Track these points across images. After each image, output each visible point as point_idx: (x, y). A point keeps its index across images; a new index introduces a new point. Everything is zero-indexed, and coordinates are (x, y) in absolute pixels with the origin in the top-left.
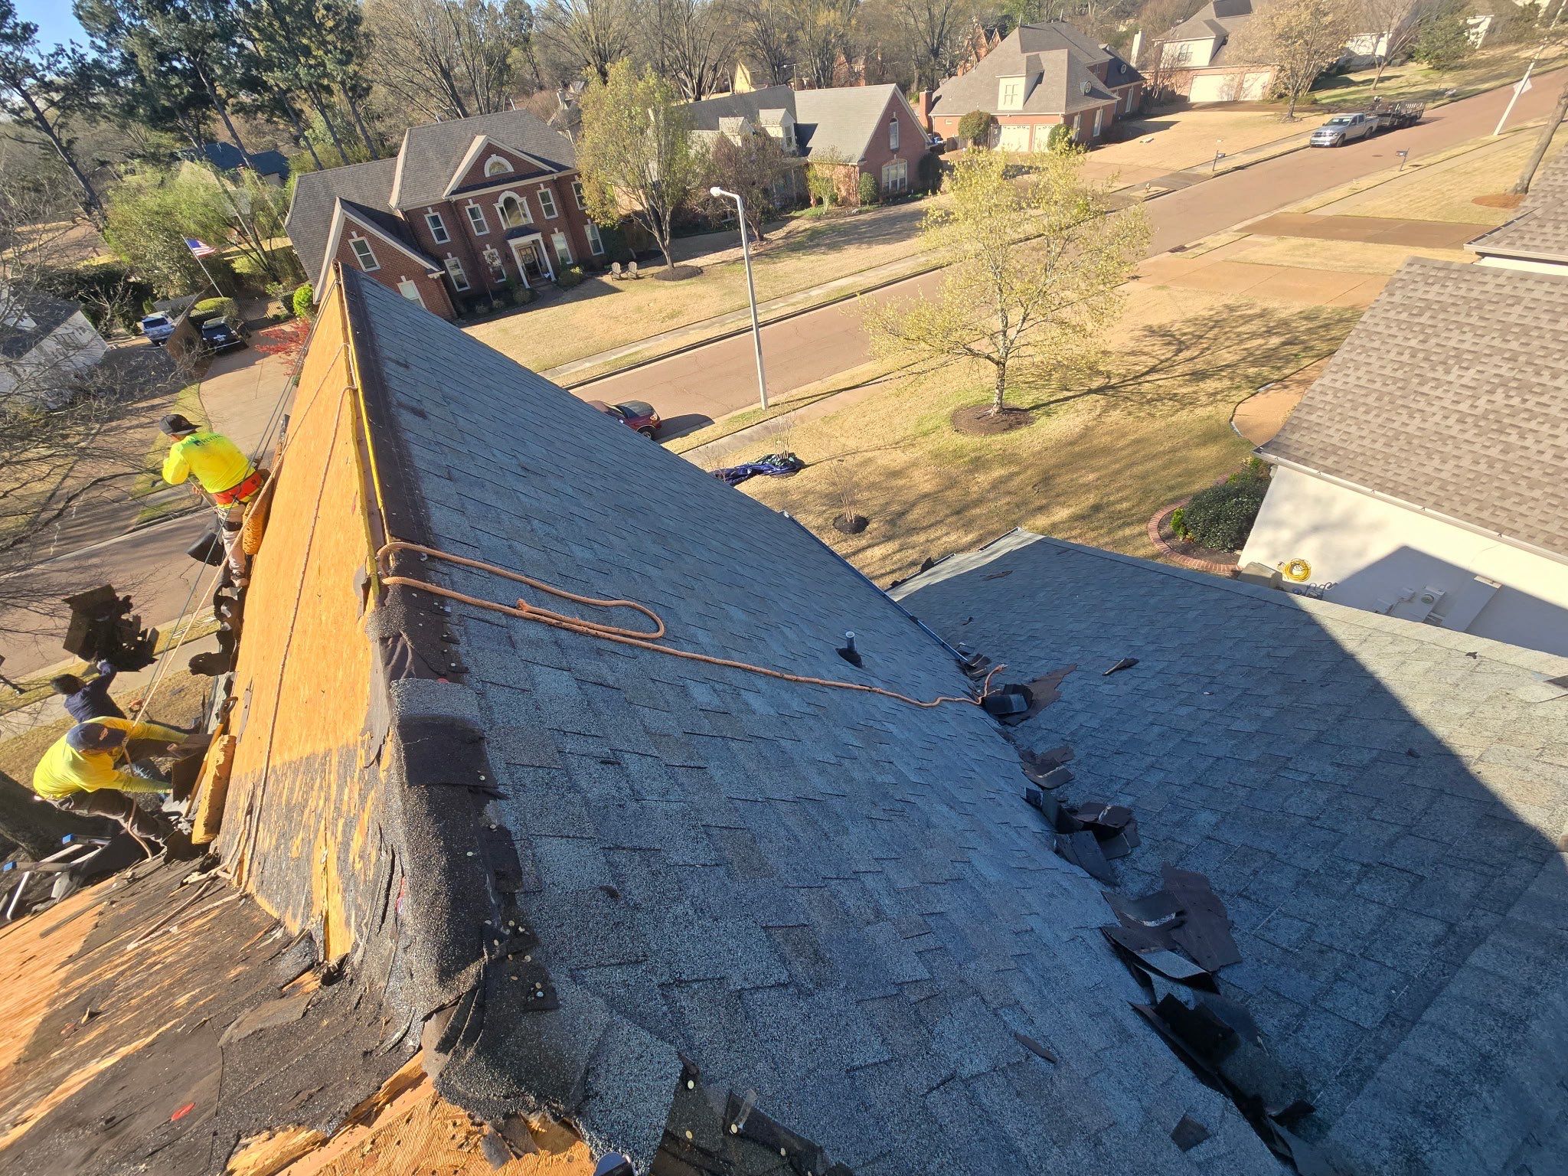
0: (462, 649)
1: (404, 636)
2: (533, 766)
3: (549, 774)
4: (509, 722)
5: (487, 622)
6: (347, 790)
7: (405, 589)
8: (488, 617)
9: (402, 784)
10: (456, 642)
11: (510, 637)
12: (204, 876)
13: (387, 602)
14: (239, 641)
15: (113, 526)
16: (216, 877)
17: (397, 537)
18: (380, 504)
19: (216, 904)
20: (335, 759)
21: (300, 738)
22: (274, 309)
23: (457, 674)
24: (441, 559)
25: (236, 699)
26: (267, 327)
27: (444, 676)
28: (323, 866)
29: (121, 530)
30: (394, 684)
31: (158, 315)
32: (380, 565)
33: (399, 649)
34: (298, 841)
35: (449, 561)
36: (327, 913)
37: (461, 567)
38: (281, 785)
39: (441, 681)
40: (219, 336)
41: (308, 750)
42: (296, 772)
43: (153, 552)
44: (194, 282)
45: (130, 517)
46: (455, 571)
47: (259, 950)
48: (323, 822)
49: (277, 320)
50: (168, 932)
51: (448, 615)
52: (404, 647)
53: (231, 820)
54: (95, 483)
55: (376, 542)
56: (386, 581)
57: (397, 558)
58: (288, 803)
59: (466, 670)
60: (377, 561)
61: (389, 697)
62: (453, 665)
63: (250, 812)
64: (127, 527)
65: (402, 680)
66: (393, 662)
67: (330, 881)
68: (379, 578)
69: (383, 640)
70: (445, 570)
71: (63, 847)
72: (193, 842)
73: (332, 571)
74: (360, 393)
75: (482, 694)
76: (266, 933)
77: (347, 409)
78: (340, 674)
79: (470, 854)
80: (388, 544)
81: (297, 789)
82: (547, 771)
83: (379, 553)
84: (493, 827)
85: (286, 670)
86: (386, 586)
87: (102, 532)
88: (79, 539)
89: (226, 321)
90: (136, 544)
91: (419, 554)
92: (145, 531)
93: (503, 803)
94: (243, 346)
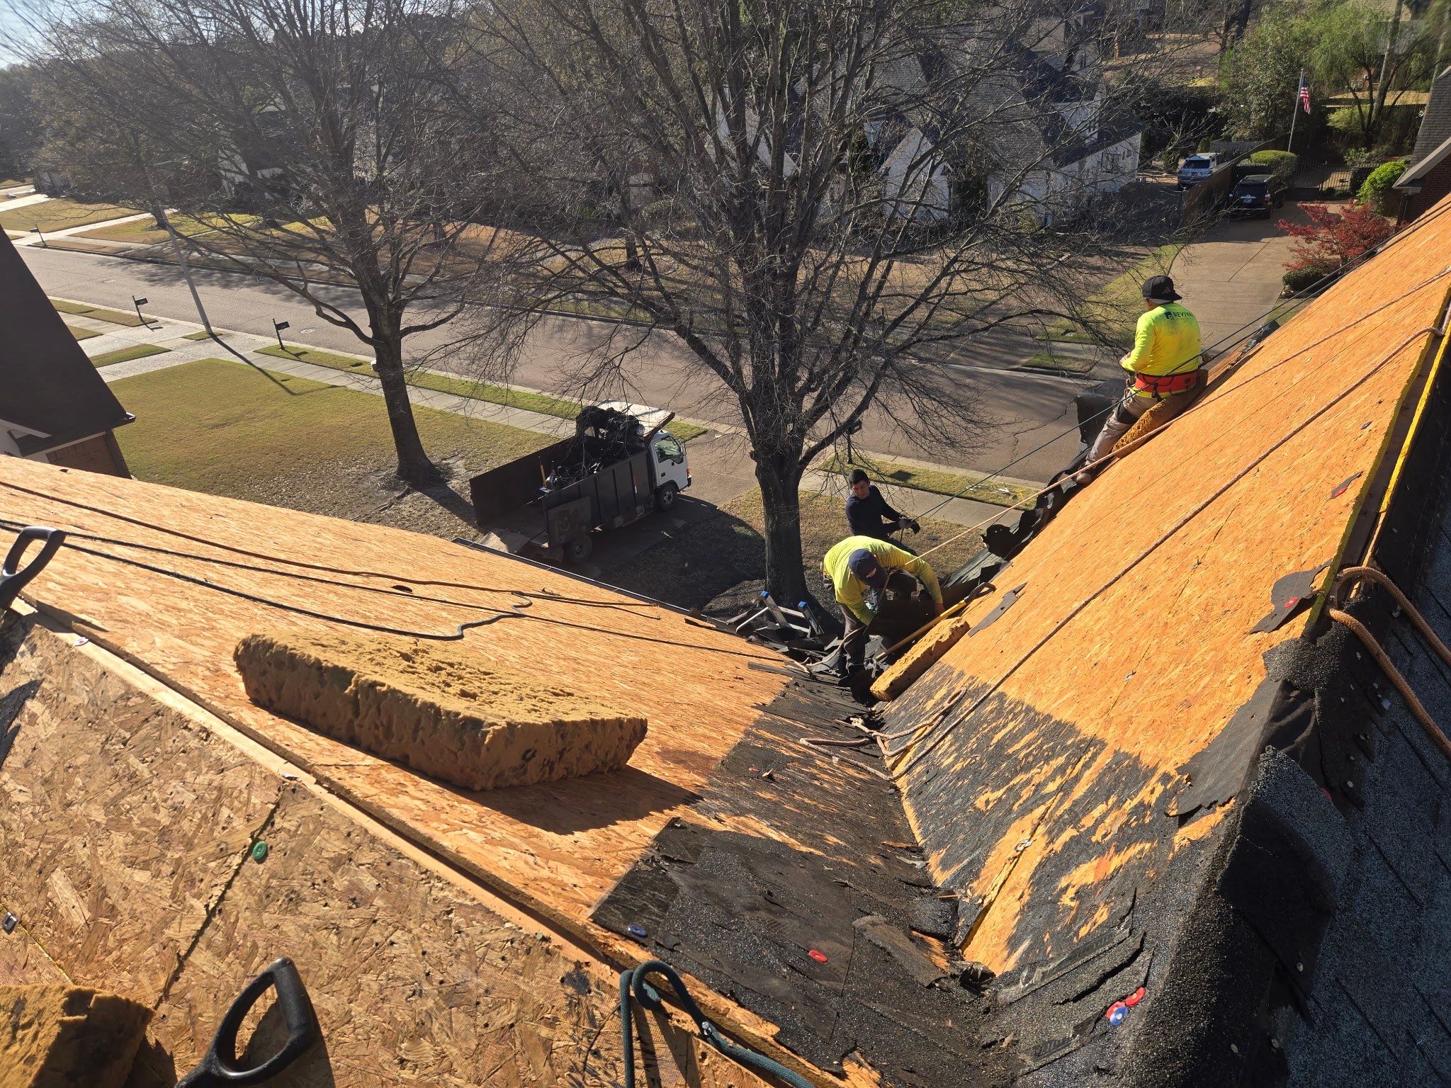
0: (1372, 772)
1: (1316, 702)
2: (1363, 1014)
3: (1377, 1048)
4: (1369, 922)
5: (1423, 762)
6: (1101, 808)
7: (1352, 639)
8: (1426, 753)
9: (1210, 882)
10: (1370, 757)
11: (1438, 805)
12: (867, 730)
13: (1321, 641)
14: (1033, 537)
15: (1007, 357)
16: (873, 740)
17: (1379, 564)
18: (1384, 506)
19: (870, 769)
20: (1104, 759)
21: (1061, 694)
22: (1337, 180)
23: (1348, 801)
24: (1416, 628)
25: (993, 589)
26: (1312, 201)
27: (1331, 790)
28: (1013, 853)
29: (1008, 364)
30: (1270, 750)
31: (1205, 156)
32: (1338, 586)
33: (1299, 711)
34: (993, 796)
35: (1424, 635)
36: (991, 903)
37: (1434, 656)
38: (1002, 721)
39: (1325, 794)
40: (1249, 197)
41: (1065, 716)
42: (1032, 724)
43: (1014, 398)
44: (1272, 125)
45: (1023, 356)
46: (1422, 656)
47: (899, 862)
48: (1042, 809)
49: (1331, 195)
50: (830, 757)
51: (1381, 711)
52: (1308, 714)
53: (915, 700)
54: (1032, 312)
55: (1350, 551)
56: (1334, 613)
57: (1365, 592)
58: (1001, 745)
59: (1360, 805)
60: (1337, 580)
61: (1255, 761)
62: (1350, 784)
63: (946, 713)
64: (1014, 363)
65: (1281, 754)
66: (1283, 722)
67: (1014, 876)
68: (1327, 603)
69: (1287, 686)
70: (1413, 646)
71: (796, 609)
72: (872, 688)
73: (1241, 546)
74: (1445, 342)
75: (1358, 854)
76: (907, 849)
77: (1412, 357)
78: (1175, 674)
79: (1234, 1048)
80: (1364, 566)
81: (1022, 743)
82: (1376, 1041)
83: (1345, 571)
84: (1276, 1043)
85: (1086, 609)
86: (1332, 619)
87: (995, 358)
88: (975, 355)
89: (1270, 181)
90: (1008, 383)
91: (1394, 601)
92: (1023, 375)
93: (1303, 1028)
94: (1265, 216)
